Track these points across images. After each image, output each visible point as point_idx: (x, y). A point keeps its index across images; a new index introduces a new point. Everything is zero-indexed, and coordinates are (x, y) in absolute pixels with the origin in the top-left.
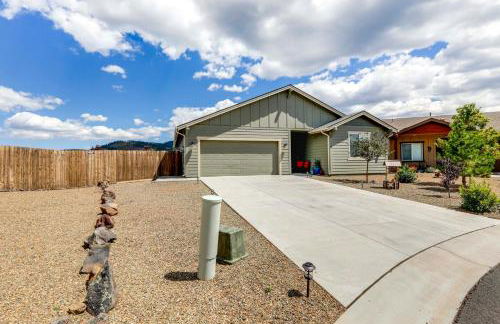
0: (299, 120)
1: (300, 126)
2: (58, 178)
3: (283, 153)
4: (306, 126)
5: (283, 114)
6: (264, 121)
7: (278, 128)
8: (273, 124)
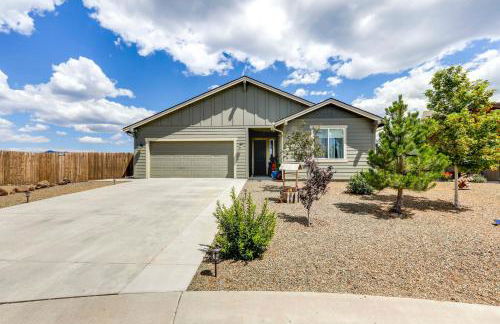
0: (259, 116)
1: (261, 123)
2: (29, 176)
3: (238, 155)
4: (268, 123)
5: (239, 111)
6: (216, 119)
7: (233, 126)
8: (226, 122)
